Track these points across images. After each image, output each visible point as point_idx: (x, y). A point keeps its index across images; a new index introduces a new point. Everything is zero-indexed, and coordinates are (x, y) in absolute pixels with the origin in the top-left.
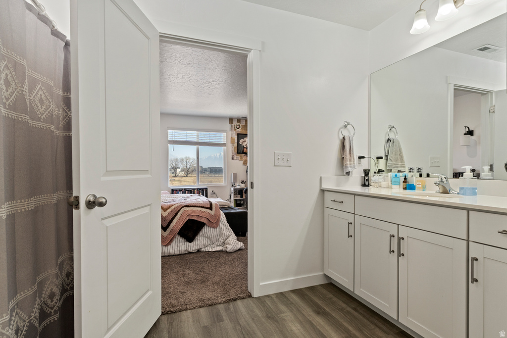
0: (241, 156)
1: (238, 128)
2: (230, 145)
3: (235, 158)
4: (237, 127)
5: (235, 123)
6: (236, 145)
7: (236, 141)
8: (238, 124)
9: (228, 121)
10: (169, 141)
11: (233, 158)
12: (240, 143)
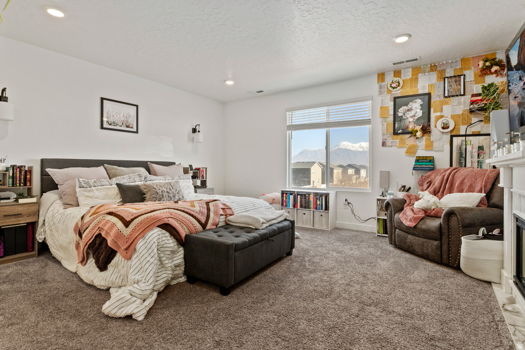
0: (401, 140)
1: (394, 88)
2: (378, 120)
3: (389, 142)
4: (394, 85)
5: (389, 78)
6: (391, 119)
7: (391, 112)
8: (396, 79)
9: (376, 78)
10: (289, 126)
11: (384, 144)
12: (400, 115)
